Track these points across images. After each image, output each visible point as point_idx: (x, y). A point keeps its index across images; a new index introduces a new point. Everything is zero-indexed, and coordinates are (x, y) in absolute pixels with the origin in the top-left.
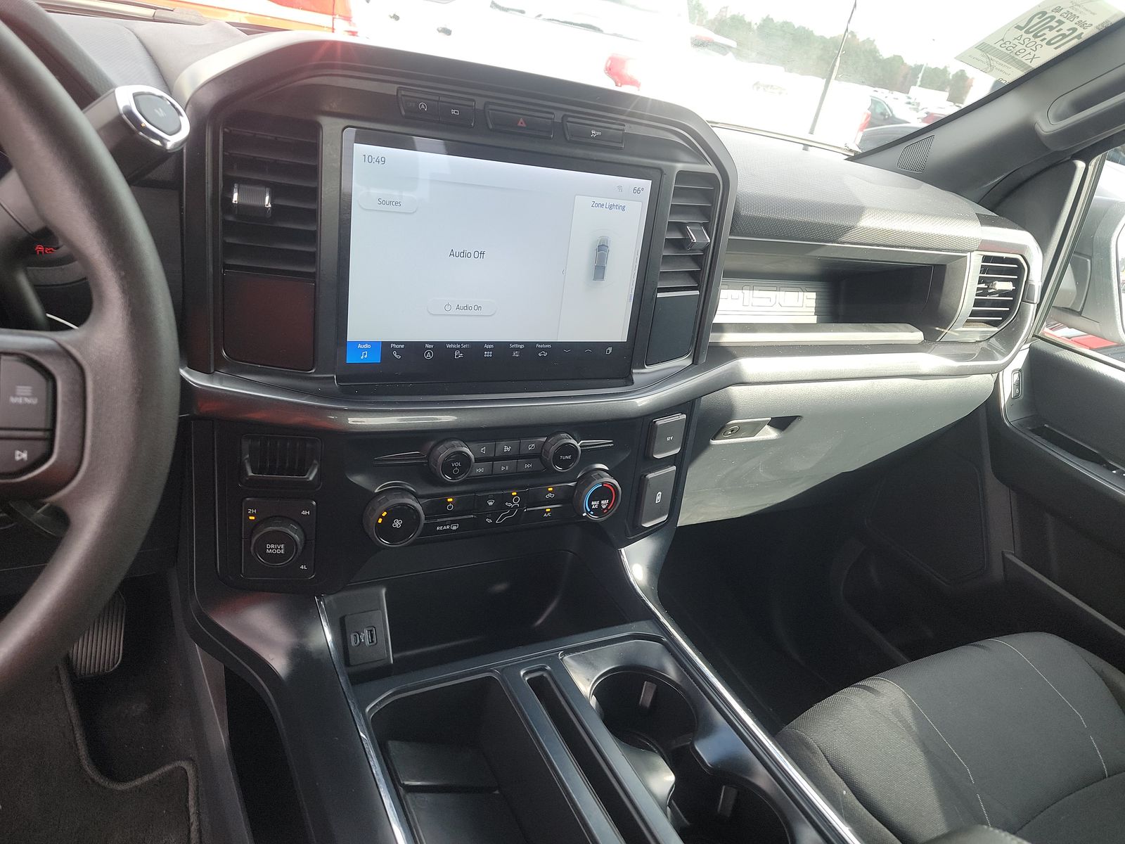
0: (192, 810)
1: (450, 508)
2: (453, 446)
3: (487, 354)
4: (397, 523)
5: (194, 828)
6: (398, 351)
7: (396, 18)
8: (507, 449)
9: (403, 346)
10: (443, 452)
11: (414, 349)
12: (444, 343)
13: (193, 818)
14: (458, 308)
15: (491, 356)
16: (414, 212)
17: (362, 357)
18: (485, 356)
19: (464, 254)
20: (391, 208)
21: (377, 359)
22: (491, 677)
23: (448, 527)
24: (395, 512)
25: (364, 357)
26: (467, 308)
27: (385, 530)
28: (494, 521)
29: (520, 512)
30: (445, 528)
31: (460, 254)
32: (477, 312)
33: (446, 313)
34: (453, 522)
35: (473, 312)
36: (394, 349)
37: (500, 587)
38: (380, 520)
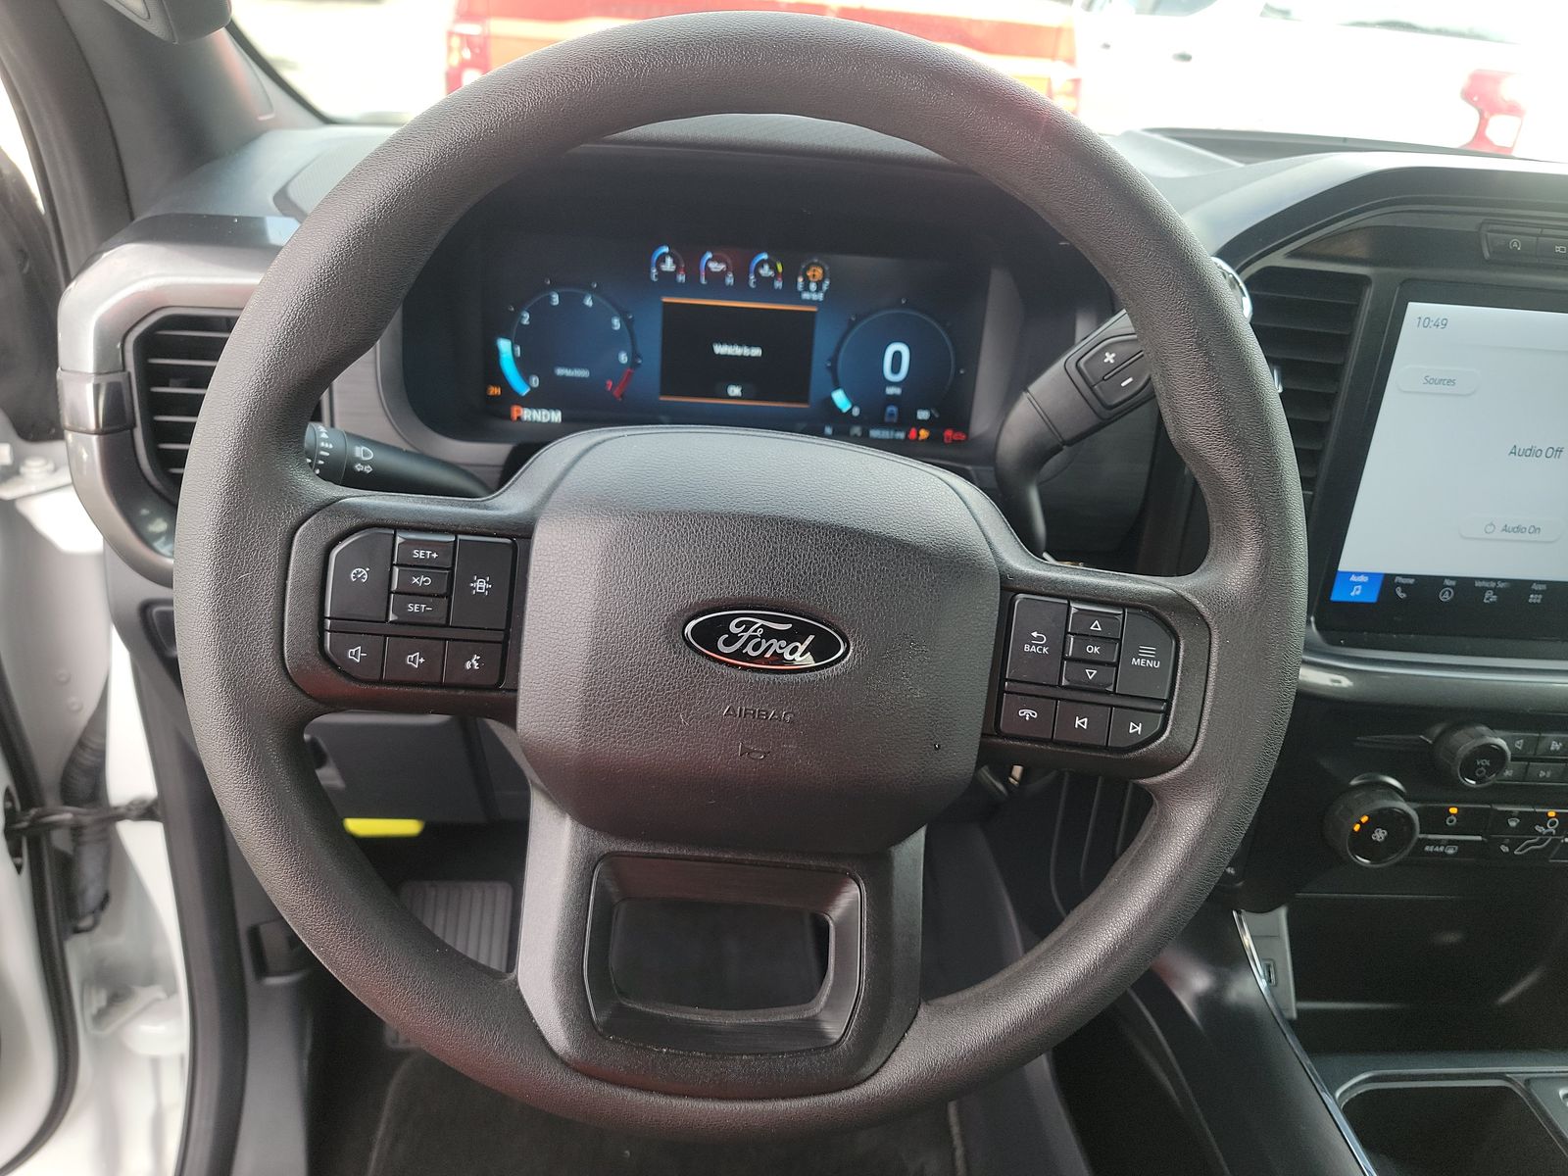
0: (955, 1130)
1: (1451, 821)
2: (1482, 736)
3: (1534, 599)
4: (1380, 835)
5: (959, 1153)
6: (1405, 588)
7: (1107, 46)
8: (1556, 746)
9: (1411, 581)
10: (1466, 741)
11: (1427, 585)
12: (1473, 580)
13: (957, 1142)
14: (1505, 529)
15: (1539, 601)
16: (1469, 395)
17: (1352, 594)
18: (1530, 601)
19: (1532, 452)
20: (1440, 388)
21: (1372, 598)
22: (1511, 1089)
23: (1442, 849)
24: (1380, 818)
25: (1356, 594)
26: (1519, 529)
27: (1363, 842)
28: (1512, 849)
29: (1555, 842)
30: (1437, 849)
31: (1525, 451)
32: (1534, 537)
33: (1487, 536)
34: (1451, 843)
35: (1526, 536)
36: (1399, 584)
37: (1451, 938)
38: (1357, 827)
